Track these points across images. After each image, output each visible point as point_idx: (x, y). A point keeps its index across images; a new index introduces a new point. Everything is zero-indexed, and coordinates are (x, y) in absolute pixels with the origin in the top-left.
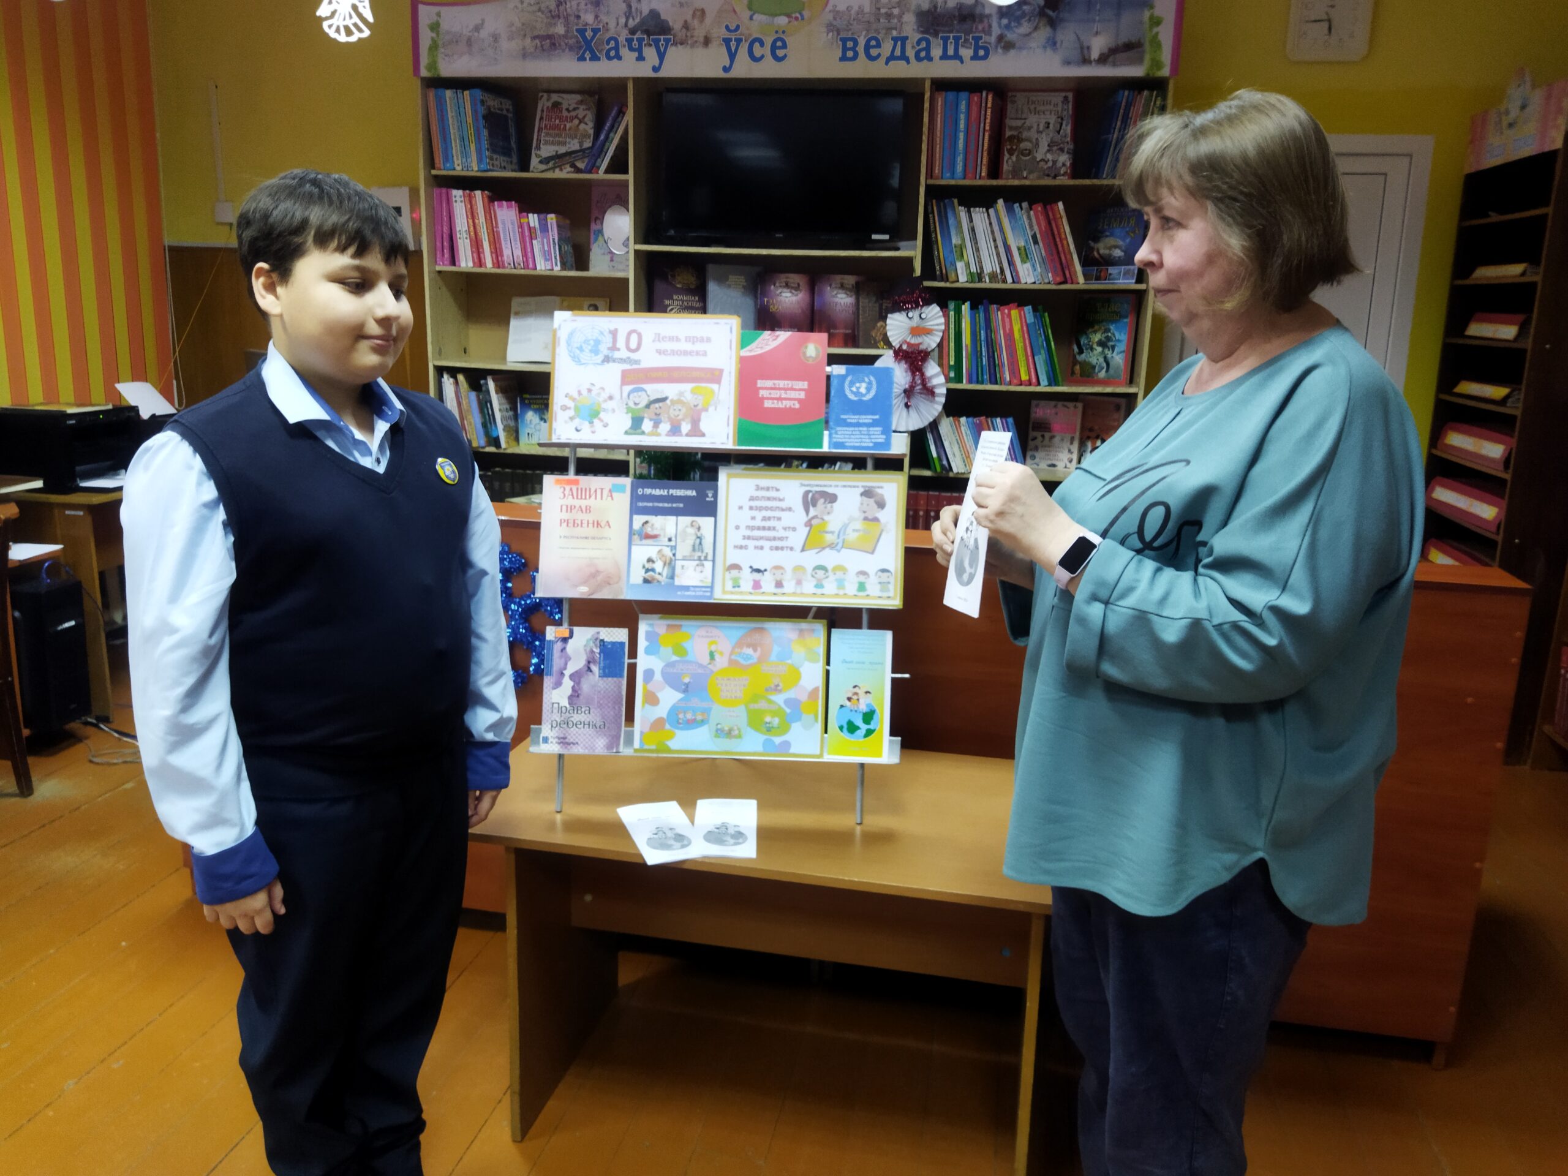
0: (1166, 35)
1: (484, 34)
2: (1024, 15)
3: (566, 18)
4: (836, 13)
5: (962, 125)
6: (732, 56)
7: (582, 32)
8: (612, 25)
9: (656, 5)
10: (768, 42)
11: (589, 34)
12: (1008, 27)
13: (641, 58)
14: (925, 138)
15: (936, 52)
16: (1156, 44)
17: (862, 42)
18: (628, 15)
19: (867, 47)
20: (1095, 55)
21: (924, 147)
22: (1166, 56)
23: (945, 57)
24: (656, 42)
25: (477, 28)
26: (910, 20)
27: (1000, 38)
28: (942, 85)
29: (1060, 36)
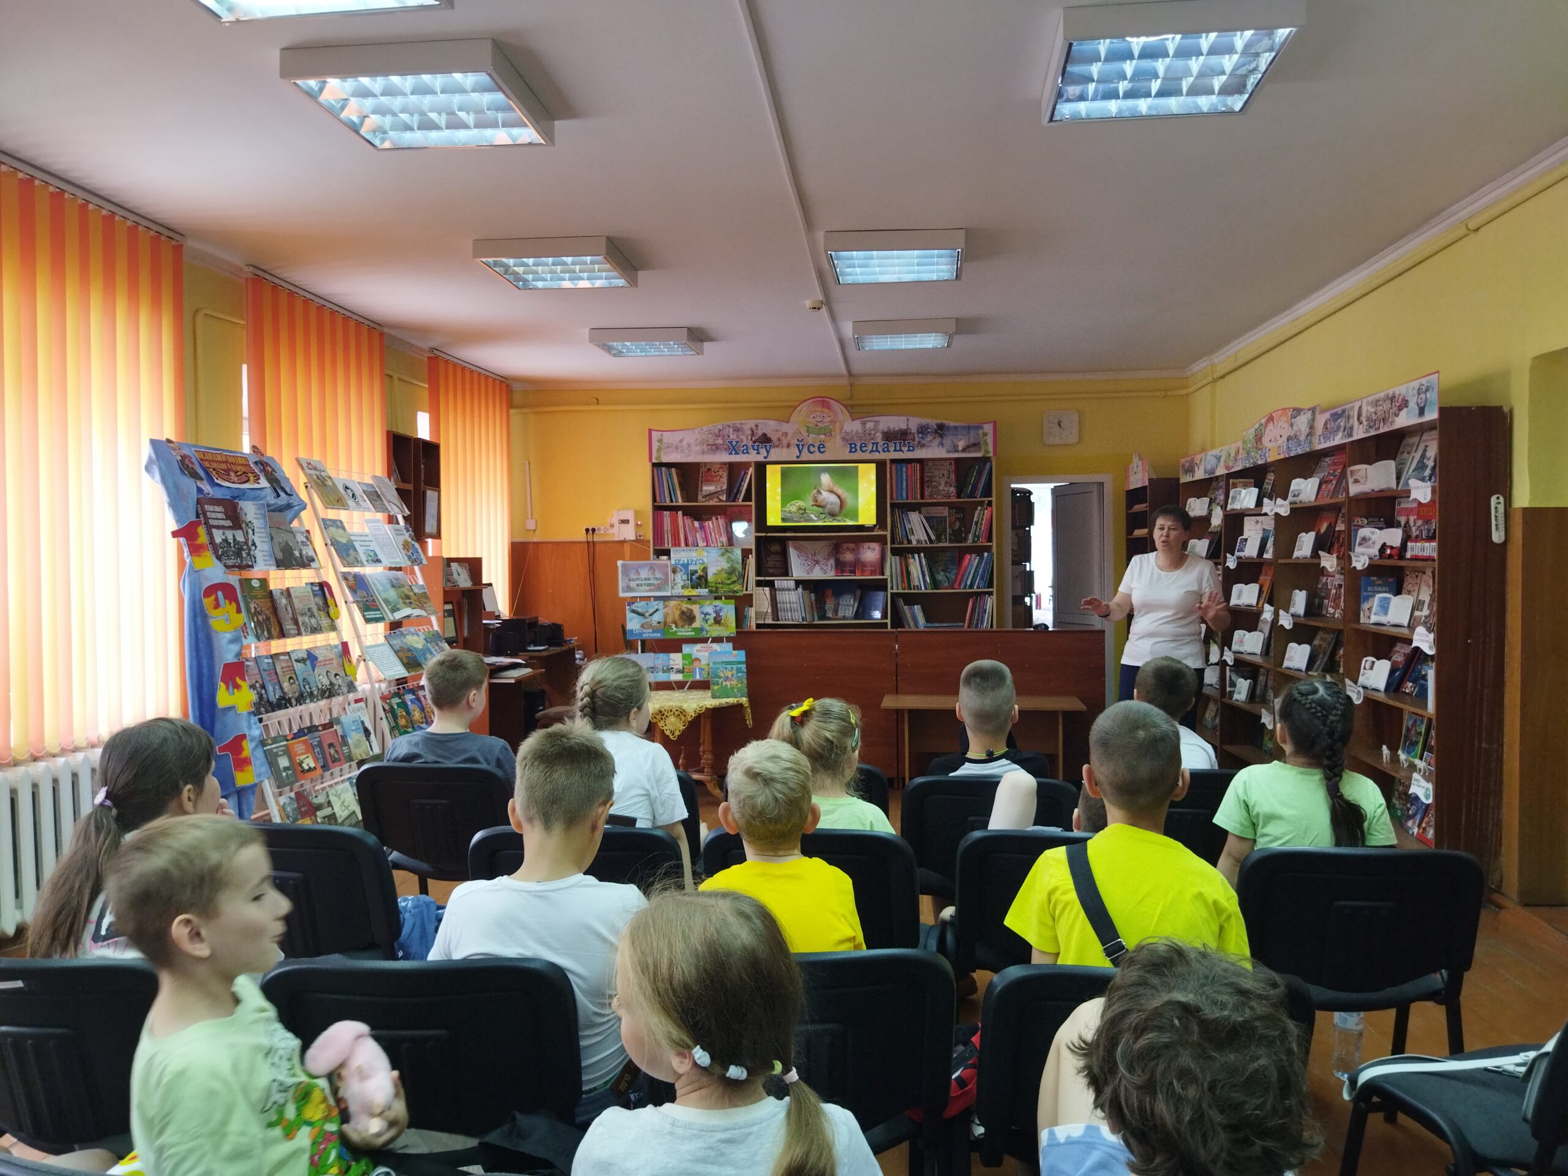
0: (990, 439)
1: (684, 443)
2: (928, 433)
3: (723, 436)
4: (846, 432)
5: (904, 478)
6: (800, 452)
7: (731, 443)
8: (745, 440)
9: (765, 431)
10: (817, 445)
11: (734, 443)
12: (922, 438)
13: (758, 453)
14: (888, 483)
15: (892, 449)
16: (986, 444)
17: (858, 445)
18: (753, 435)
19: (861, 447)
20: (960, 448)
21: (888, 487)
22: (991, 448)
23: (895, 450)
24: (766, 446)
25: (681, 441)
26: (879, 435)
27: (919, 442)
28: (893, 461)
29: (944, 442)
